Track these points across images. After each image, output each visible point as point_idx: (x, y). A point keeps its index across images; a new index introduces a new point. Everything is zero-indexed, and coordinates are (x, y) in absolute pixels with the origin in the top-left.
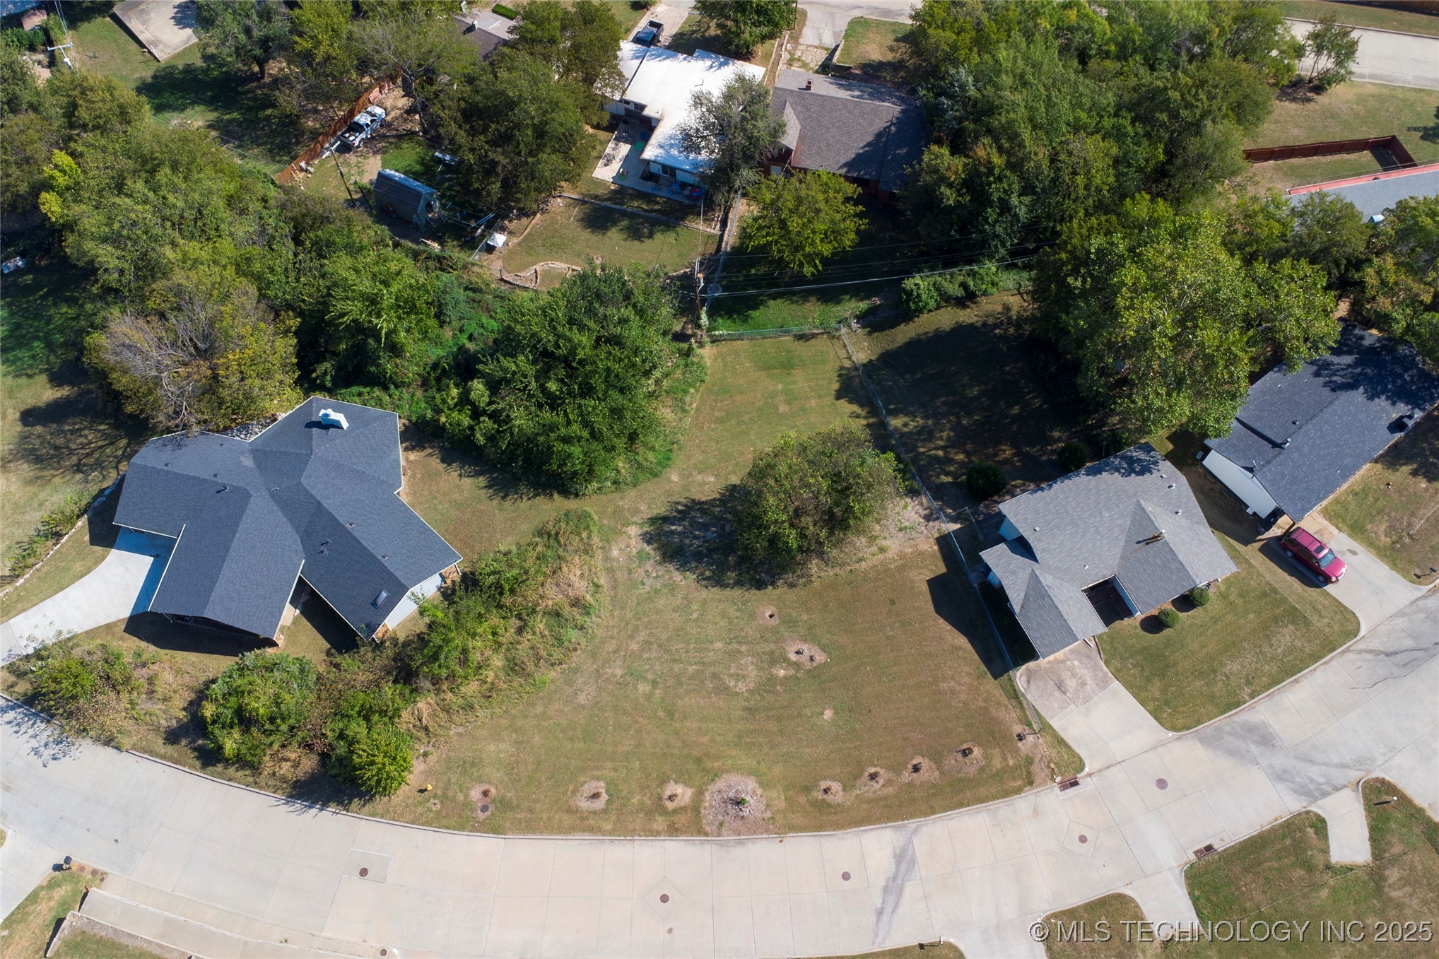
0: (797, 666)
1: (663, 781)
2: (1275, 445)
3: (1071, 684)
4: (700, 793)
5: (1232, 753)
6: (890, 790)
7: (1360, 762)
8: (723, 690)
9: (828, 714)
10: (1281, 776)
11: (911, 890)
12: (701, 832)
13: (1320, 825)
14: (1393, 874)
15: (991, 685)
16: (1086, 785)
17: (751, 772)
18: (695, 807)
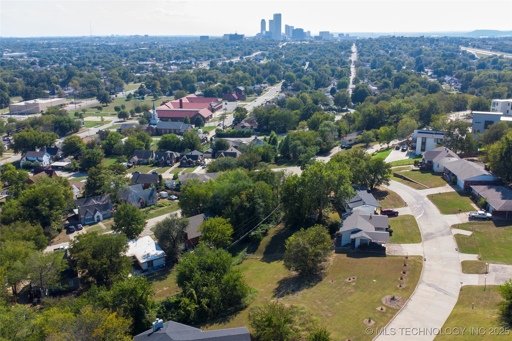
0: (353, 282)
1: (375, 309)
2: (361, 200)
3: (396, 249)
4: (384, 305)
5: (432, 238)
6: (408, 279)
7: (446, 227)
8: (351, 293)
9: (374, 281)
10: (442, 235)
11: (442, 287)
12: (397, 310)
13: (458, 235)
14: (477, 230)
15: (387, 258)
16: (426, 257)
17: (384, 296)
18: (388, 308)
